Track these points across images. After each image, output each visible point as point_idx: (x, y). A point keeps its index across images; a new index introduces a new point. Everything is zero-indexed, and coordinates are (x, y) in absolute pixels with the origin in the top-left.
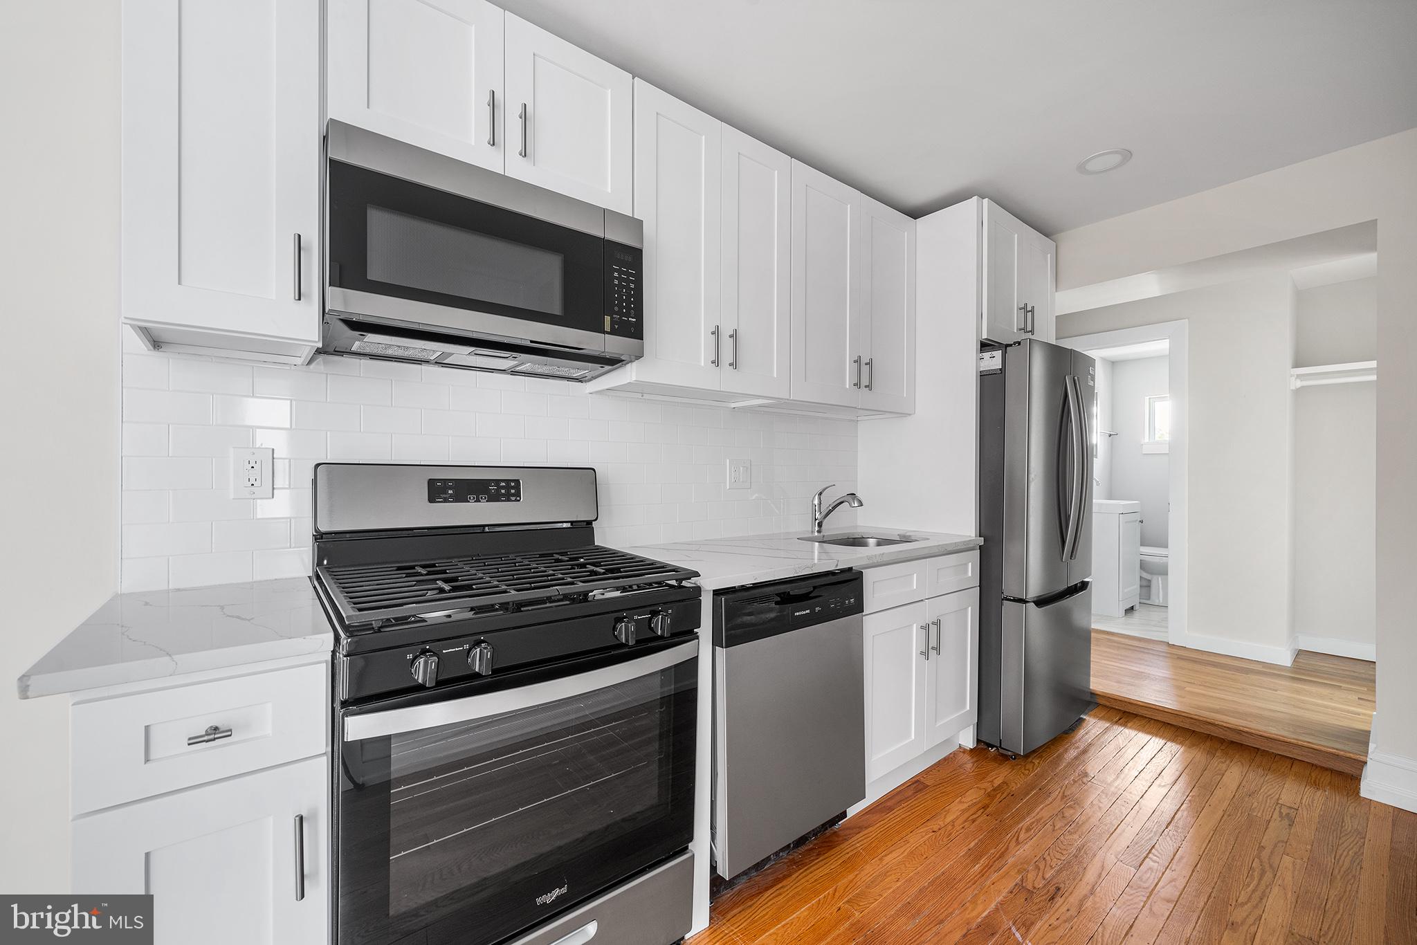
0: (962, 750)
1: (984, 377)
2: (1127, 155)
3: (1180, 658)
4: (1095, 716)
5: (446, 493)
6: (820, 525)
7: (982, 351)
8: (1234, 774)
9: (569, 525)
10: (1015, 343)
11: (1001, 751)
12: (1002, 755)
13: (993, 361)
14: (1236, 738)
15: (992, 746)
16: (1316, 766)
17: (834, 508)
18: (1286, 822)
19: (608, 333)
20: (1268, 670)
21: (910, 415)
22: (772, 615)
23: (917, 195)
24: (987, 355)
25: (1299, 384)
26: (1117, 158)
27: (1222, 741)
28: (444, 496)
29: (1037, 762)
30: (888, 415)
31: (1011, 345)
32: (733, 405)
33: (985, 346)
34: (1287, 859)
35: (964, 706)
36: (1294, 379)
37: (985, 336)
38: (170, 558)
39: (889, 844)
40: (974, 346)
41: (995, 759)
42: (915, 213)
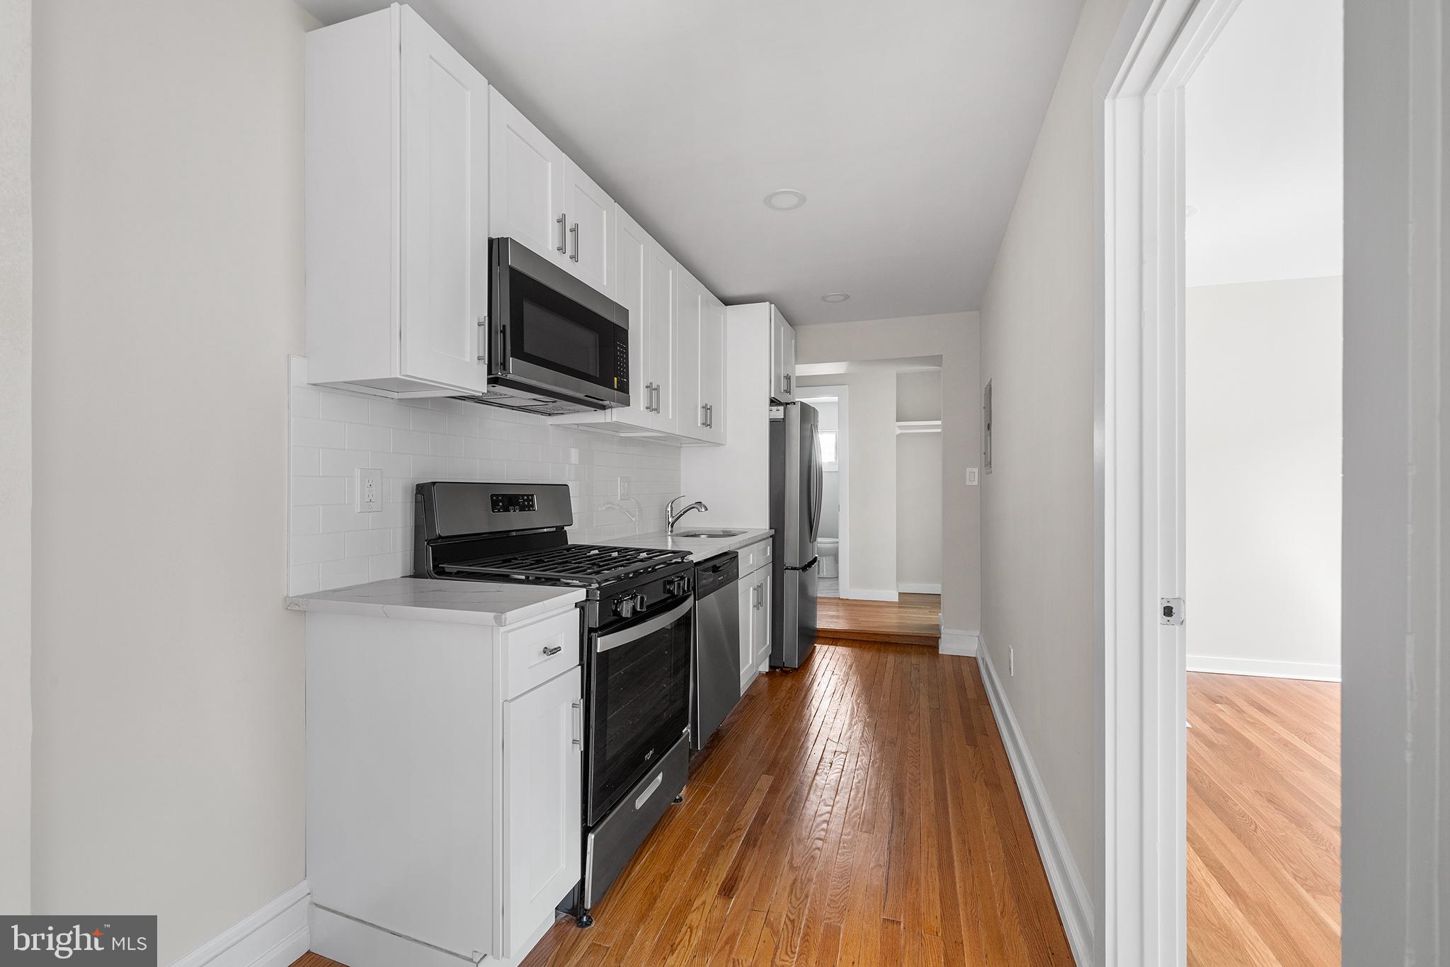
0: (761, 675)
1: (773, 422)
2: (847, 297)
3: (849, 605)
4: (819, 644)
5: (498, 505)
6: (672, 526)
7: (771, 405)
8: (891, 659)
9: (554, 529)
10: (791, 403)
11: (784, 669)
12: (785, 672)
13: (779, 413)
14: (887, 639)
15: (778, 668)
16: (921, 646)
17: (684, 513)
18: (917, 671)
19: (616, 390)
20: (889, 604)
21: (722, 445)
22: (711, 580)
23: (732, 291)
24: (774, 408)
25: (899, 431)
26: (842, 298)
27: (881, 643)
28: (498, 507)
29: (803, 671)
30: (708, 444)
31: (789, 404)
32: (622, 435)
33: (774, 402)
34: (922, 685)
35: (766, 644)
36: (897, 428)
37: (773, 396)
38: (321, 564)
39: (752, 727)
40: (768, 402)
41: (781, 675)
42: (727, 302)
